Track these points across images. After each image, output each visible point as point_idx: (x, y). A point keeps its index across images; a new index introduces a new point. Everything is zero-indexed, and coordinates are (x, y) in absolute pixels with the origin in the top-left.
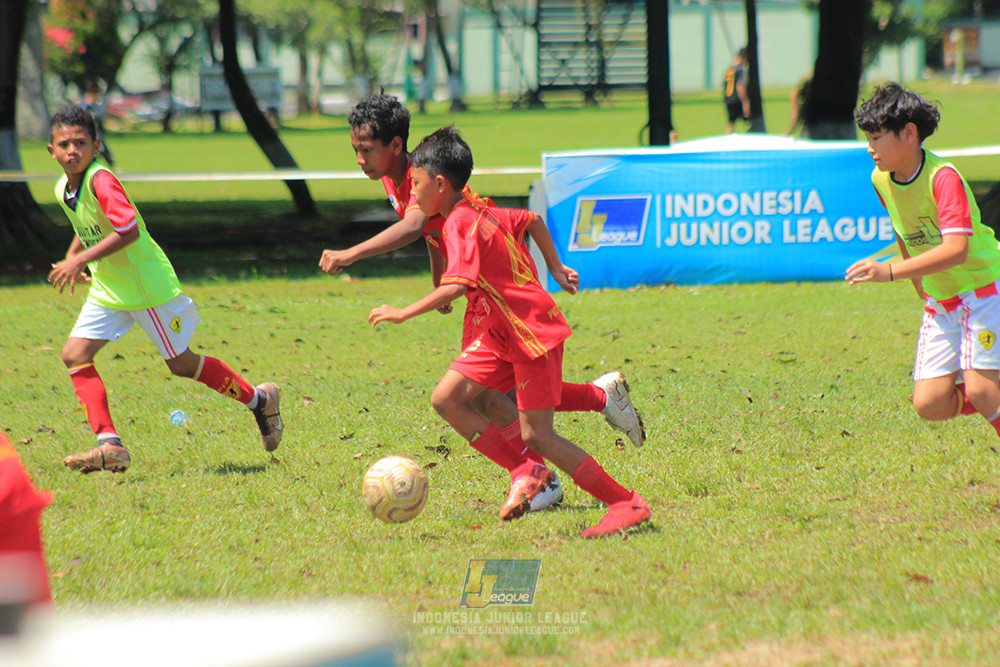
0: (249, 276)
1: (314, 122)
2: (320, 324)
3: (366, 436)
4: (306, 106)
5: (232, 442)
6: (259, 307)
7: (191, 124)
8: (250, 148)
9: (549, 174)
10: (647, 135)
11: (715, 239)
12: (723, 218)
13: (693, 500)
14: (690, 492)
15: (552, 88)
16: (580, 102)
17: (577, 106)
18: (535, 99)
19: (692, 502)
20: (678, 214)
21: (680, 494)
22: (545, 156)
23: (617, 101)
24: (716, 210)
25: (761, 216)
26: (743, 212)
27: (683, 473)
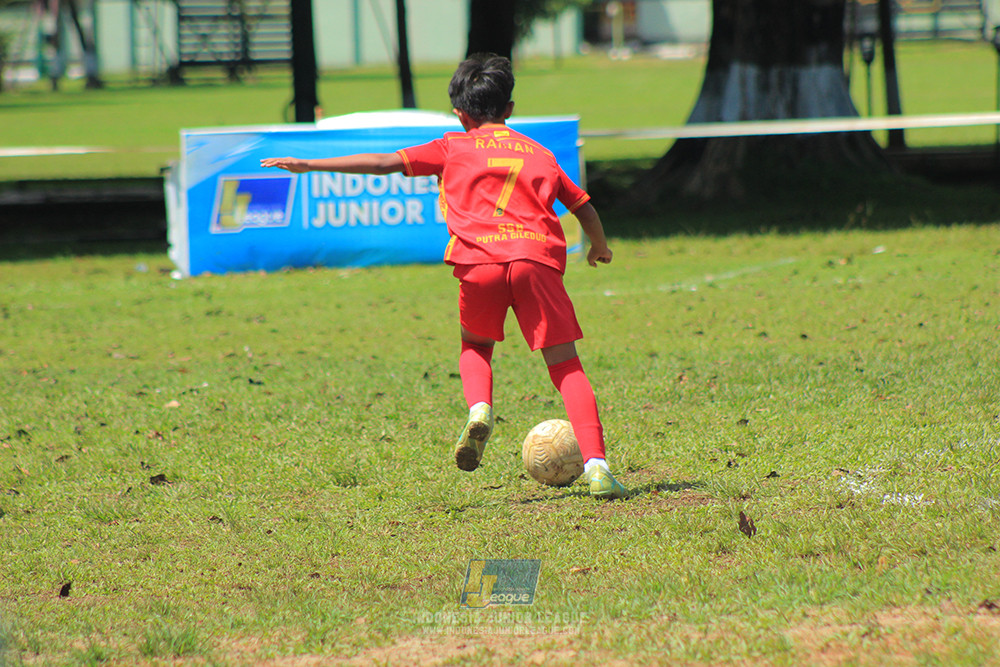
9: (188, 153)
10: (292, 112)
11: (365, 219)
12: (371, 197)
13: (341, 490)
14: (338, 482)
15: (194, 64)
16: (223, 79)
17: (221, 83)
18: (174, 76)
19: (340, 492)
20: (326, 193)
21: (328, 484)
22: (184, 133)
23: (261, 78)
24: (365, 191)
25: (413, 195)
26: (394, 191)
27: (331, 463)
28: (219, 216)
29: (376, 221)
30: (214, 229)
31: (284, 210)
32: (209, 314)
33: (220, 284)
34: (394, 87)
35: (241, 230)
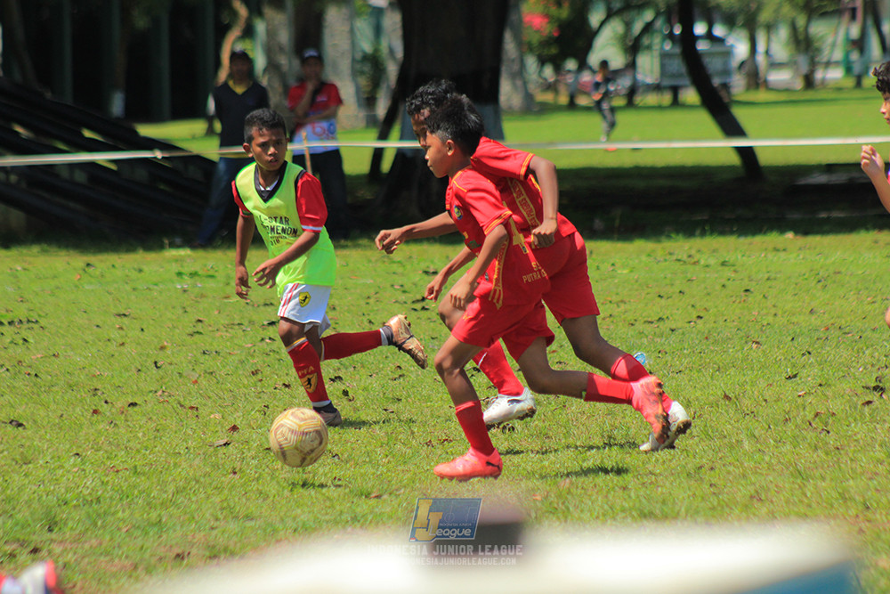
0: (703, 234)
1: (762, 95)
2: (766, 276)
3: (809, 376)
4: (755, 79)
5: (689, 381)
6: (712, 261)
7: (652, 99)
8: (704, 119)
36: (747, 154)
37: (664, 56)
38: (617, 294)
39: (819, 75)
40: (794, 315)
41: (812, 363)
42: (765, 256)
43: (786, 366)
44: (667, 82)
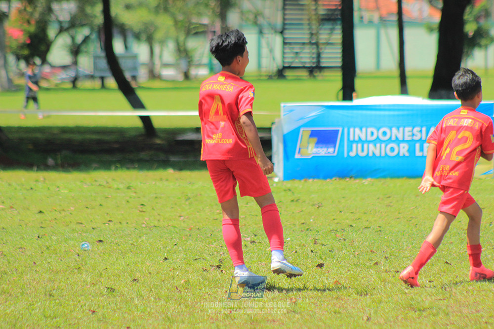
0: (116, 168)
1: (156, 84)
2: (155, 196)
3: (178, 258)
4: (153, 75)
5: (102, 261)
6: (121, 186)
7: (88, 84)
8: (120, 97)
9: (284, 115)
10: (341, 94)
11: (377, 153)
12: (382, 141)
13: (359, 297)
14: (358, 293)
15: (290, 67)
16: (306, 76)
17: (304, 78)
18: (281, 74)
19: (359, 298)
20: (357, 138)
21: (352, 294)
22: (282, 105)
23: (326, 76)
24: (378, 137)
25: (403, 141)
26: (394, 138)
27: (354, 283)
28: (300, 149)
29: (383, 154)
30: (297, 156)
31: (335, 147)
32: (292, 201)
33: (298, 185)
34: (397, 82)
35: (311, 157)
36: (146, 120)
37: (96, 57)
38: (60, 206)
39: (193, 72)
40: (171, 220)
41: (180, 250)
42: (155, 184)
43: (164, 252)
44: (98, 74)
